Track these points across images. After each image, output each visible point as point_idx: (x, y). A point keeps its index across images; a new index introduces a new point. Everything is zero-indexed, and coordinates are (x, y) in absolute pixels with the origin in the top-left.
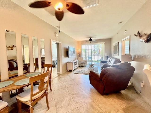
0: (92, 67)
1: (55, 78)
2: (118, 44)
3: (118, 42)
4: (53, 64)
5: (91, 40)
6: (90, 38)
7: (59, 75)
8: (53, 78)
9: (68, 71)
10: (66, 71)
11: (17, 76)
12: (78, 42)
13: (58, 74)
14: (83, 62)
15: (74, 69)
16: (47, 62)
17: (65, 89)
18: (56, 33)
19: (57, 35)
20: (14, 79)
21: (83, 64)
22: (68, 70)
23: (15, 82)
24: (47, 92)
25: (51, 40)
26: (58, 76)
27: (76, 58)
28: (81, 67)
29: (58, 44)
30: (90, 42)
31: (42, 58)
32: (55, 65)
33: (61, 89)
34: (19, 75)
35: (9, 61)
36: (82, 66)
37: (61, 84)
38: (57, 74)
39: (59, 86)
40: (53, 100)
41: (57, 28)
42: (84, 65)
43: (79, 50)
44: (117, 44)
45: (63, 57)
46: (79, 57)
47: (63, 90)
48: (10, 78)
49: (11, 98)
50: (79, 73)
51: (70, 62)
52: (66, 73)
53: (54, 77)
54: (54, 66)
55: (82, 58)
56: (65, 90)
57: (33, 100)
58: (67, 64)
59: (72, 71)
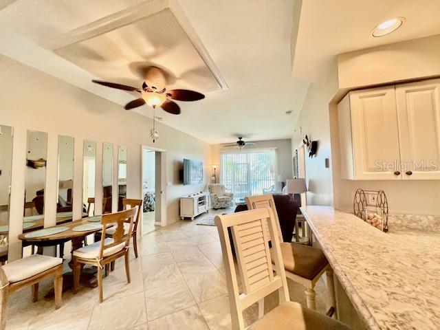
1: (148, 233)
2: (297, 154)
3: (297, 150)
4: (147, 203)
5: (241, 143)
6: (240, 138)
7: (158, 228)
8: (142, 234)
9: (182, 218)
10: (178, 218)
12: (212, 146)
13: (156, 226)
14: (224, 197)
15: (196, 214)
16: (130, 196)
18: (154, 130)
19: (156, 135)
21: (224, 203)
22: (183, 215)
24: (127, 247)
25: (143, 147)
26: (156, 230)
27: (206, 187)
28: (216, 209)
29: (158, 154)
30: (238, 147)
31: (121, 187)
32: (150, 206)
34: (73, 220)
36: (221, 208)
38: (153, 226)
40: (140, 270)
42: (226, 205)
43: (215, 167)
45: (170, 183)
46: (214, 185)
50: (206, 224)
51: (187, 196)
52: (178, 223)
53: (146, 232)
55: (223, 187)
57: (105, 258)
58: (179, 201)
59: (193, 219)
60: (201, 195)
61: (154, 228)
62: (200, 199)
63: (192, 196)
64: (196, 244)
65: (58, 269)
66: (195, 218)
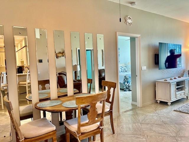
1: (125, 112)
7: (134, 108)
9: (158, 103)
10: (154, 101)
11: (66, 95)
15: (173, 99)
17: (142, 137)
18: (127, 16)
19: (129, 21)
20: (62, 100)
23: (63, 102)
24: (102, 127)
25: (117, 33)
26: (132, 110)
29: (133, 40)
33: (133, 135)
34: (68, 95)
35: (59, 74)
37: (134, 125)
38: (131, 105)
39: (129, 129)
41: (130, 5)
47: (136, 138)
48: (59, 97)
49: (60, 125)
50: (186, 112)
51: (163, 80)
52: (153, 106)
53: (124, 110)
54: (126, 88)
56: (141, 139)
57: (82, 134)
58: (154, 85)
59: (169, 104)
60: (179, 80)
61: (130, 108)
62: (178, 84)
63: (169, 80)
64: (174, 135)
65: (53, 134)
66: (173, 103)
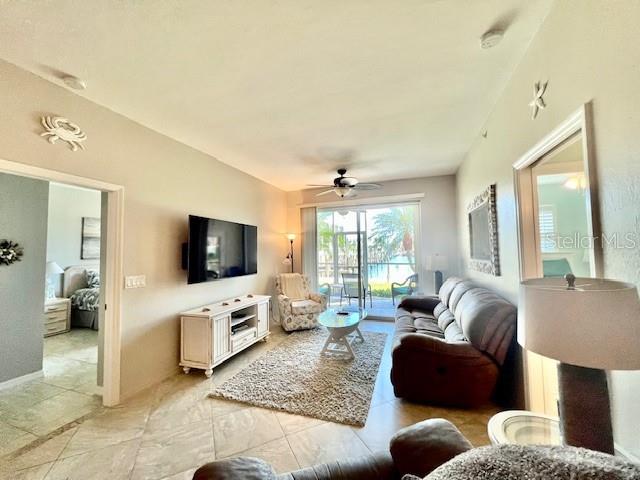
0: (345, 343)
2: (494, 195)
3: (493, 187)
6: (342, 172)
9: (184, 372)
12: (288, 196)
14: (306, 303)
15: (219, 360)
21: (305, 317)
22: (186, 363)
30: (338, 192)
36: (300, 330)
42: (311, 322)
43: (291, 236)
44: (486, 200)
46: (287, 275)
58: (178, 325)
59: (209, 372)
